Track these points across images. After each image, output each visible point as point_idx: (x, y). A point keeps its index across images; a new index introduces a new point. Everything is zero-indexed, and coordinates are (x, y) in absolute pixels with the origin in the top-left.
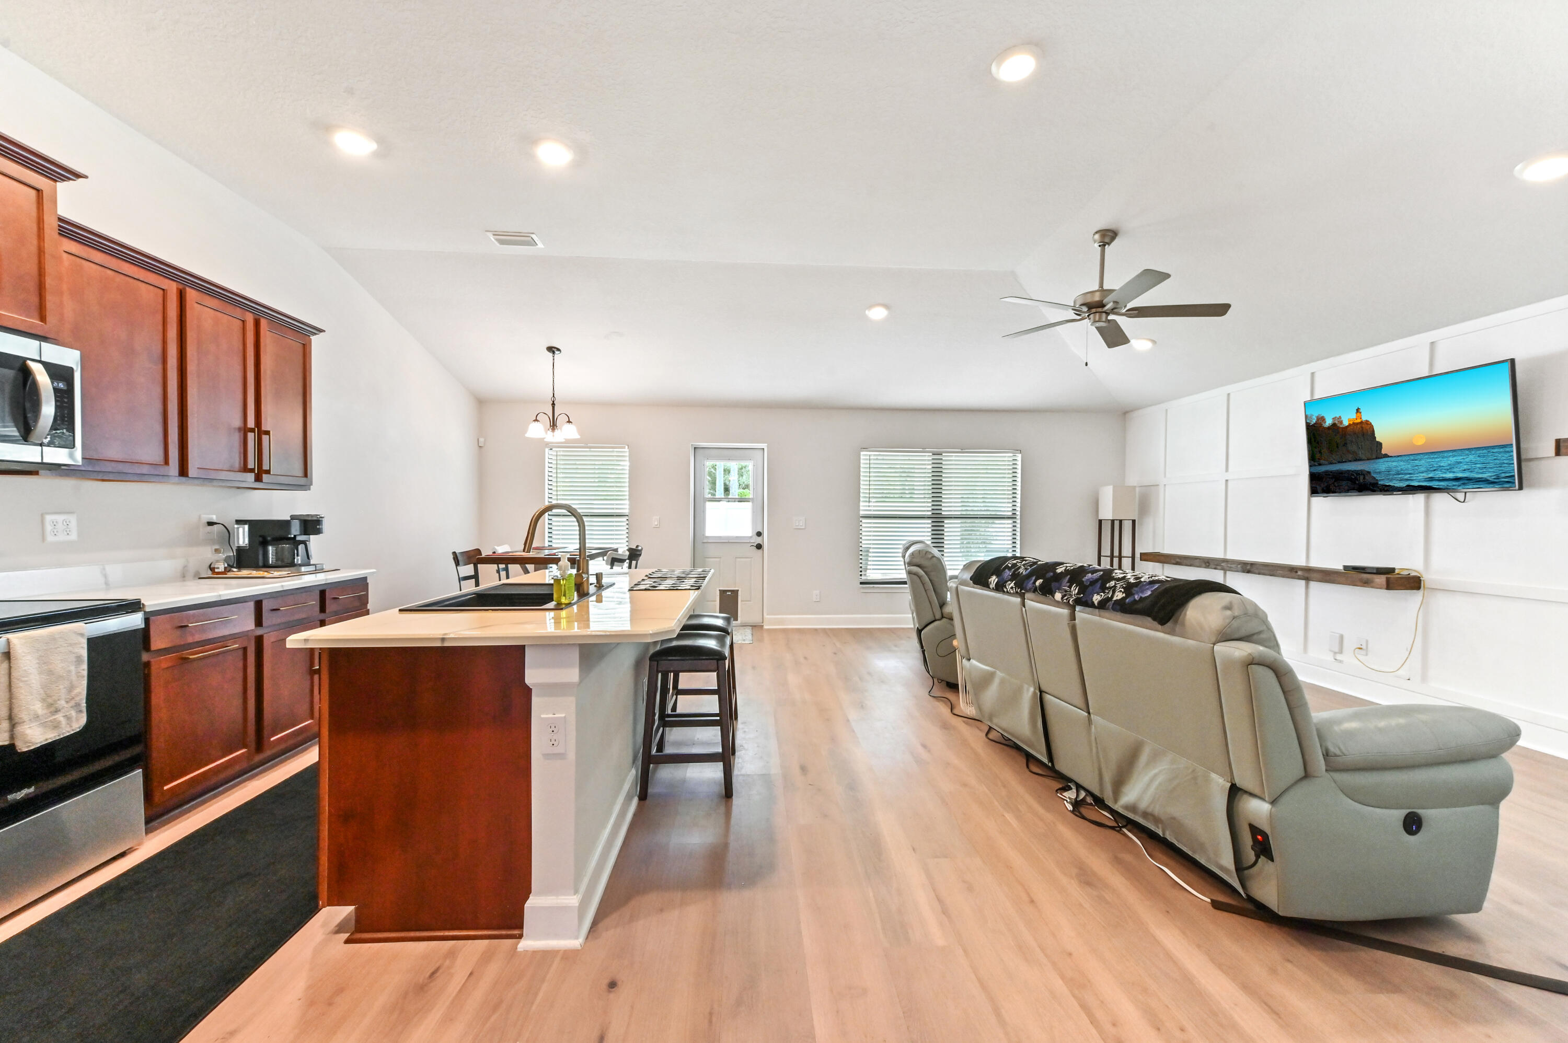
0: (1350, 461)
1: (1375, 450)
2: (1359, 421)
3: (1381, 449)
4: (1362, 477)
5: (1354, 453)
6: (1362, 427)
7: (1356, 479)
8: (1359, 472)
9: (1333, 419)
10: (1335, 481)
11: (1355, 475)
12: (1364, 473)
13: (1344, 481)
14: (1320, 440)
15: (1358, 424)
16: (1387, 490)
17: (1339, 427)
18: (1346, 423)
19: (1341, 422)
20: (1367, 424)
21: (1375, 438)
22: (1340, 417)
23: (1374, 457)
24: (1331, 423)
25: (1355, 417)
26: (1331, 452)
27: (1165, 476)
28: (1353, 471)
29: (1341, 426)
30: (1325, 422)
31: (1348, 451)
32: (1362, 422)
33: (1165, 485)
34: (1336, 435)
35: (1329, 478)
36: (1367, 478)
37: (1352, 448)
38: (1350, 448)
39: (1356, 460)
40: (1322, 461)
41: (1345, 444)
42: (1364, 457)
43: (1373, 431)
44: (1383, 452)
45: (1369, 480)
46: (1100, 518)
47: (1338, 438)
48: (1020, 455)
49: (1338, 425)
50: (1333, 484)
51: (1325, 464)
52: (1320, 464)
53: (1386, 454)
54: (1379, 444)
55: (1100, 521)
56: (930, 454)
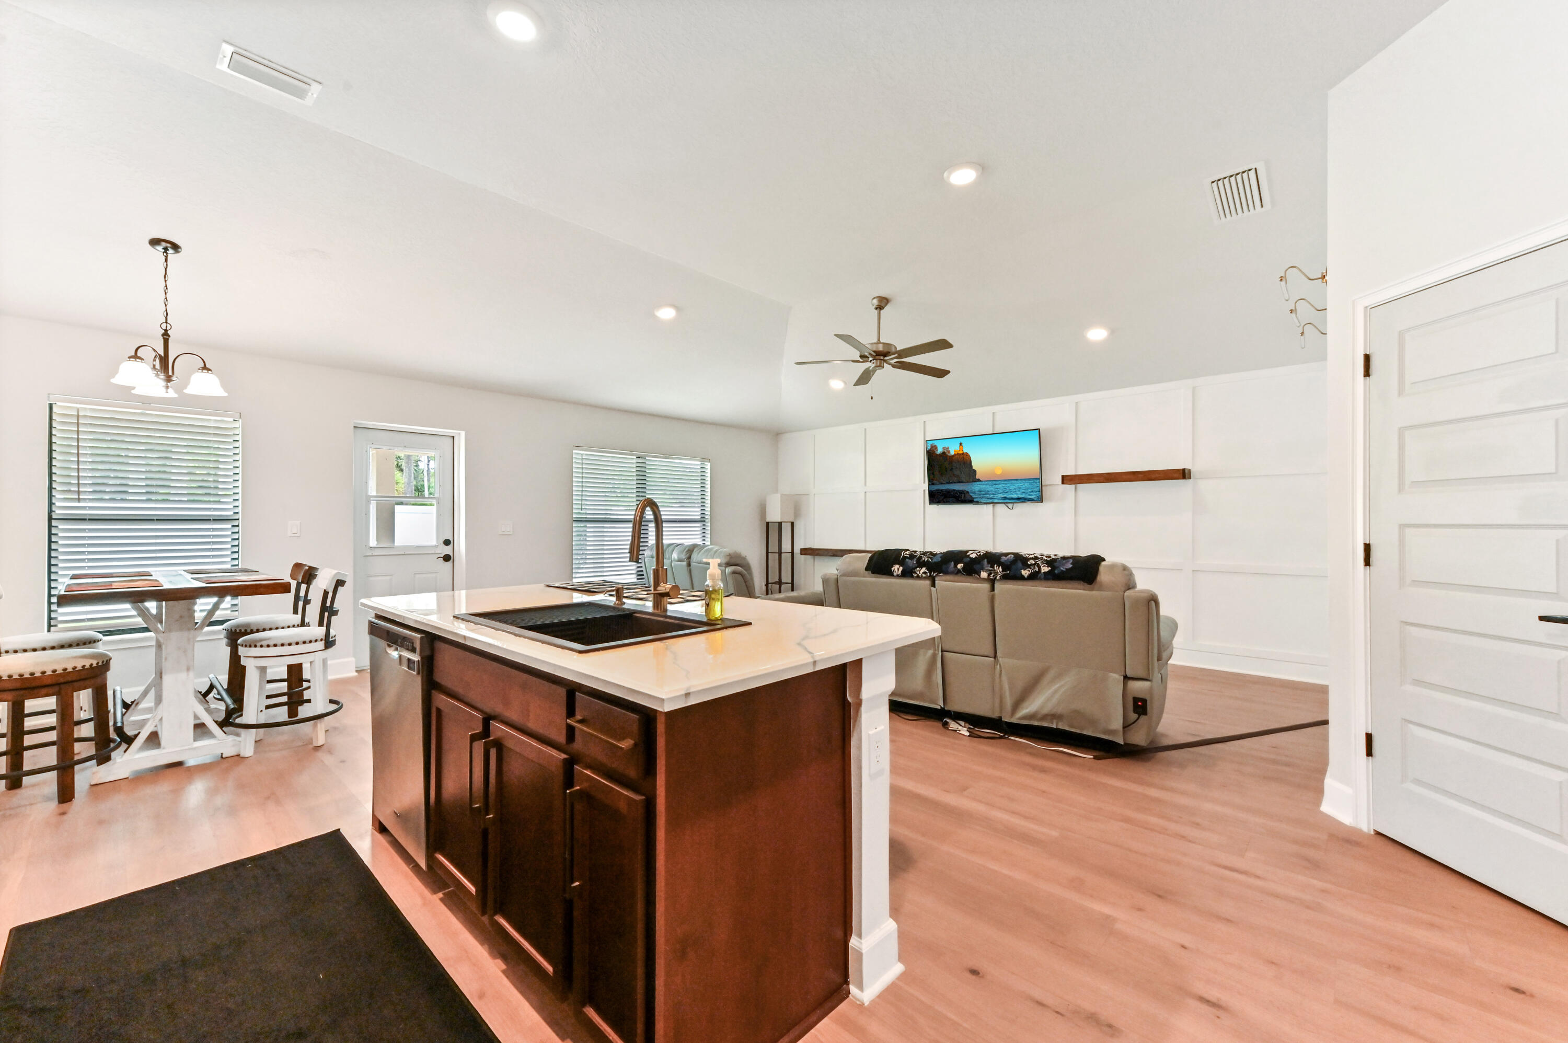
0: (955, 483)
1: (971, 475)
2: (961, 452)
3: (976, 475)
4: (963, 495)
5: (958, 476)
6: (963, 457)
7: (959, 496)
8: (961, 492)
10: (944, 498)
11: (959, 494)
12: (964, 492)
13: (951, 497)
14: (934, 464)
15: (960, 454)
17: (947, 455)
18: (952, 453)
19: (949, 452)
20: (967, 455)
21: (972, 466)
22: (948, 448)
23: (971, 480)
24: (941, 452)
25: (958, 447)
26: (942, 474)
27: (810, 487)
28: (957, 491)
29: (949, 455)
30: (937, 450)
31: (954, 475)
32: (963, 454)
33: (814, 494)
34: (945, 461)
35: (940, 495)
36: (966, 496)
37: (957, 472)
38: (955, 473)
39: (959, 482)
40: (936, 481)
41: (952, 469)
42: (965, 481)
43: (971, 461)
44: (977, 477)
45: (968, 498)
46: (767, 521)
47: (946, 464)
48: (709, 464)
49: (947, 454)
50: (943, 500)
51: (937, 484)
52: (933, 484)
53: (979, 479)
54: (975, 471)
55: (768, 523)
56: (635, 457)
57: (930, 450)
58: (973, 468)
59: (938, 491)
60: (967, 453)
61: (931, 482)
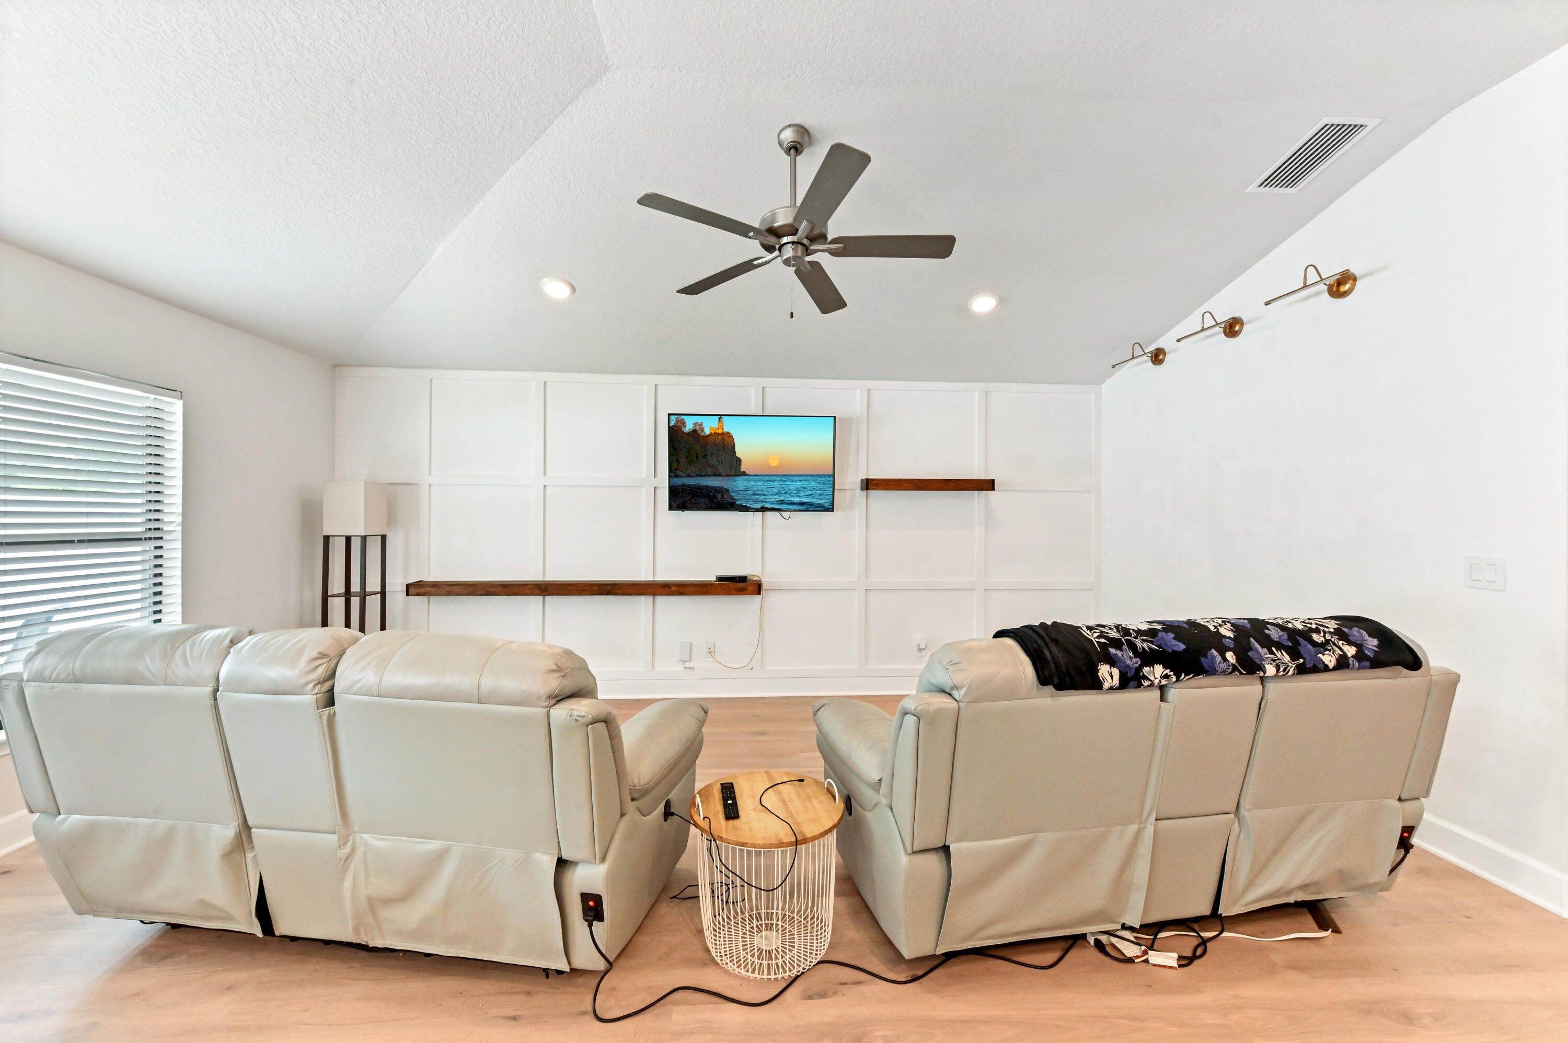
0: (709, 476)
1: (734, 466)
2: (720, 431)
3: (740, 466)
4: (720, 495)
5: (714, 467)
6: (723, 439)
7: (714, 496)
8: (717, 489)
9: (694, 424)
10: (692, 498)
11: (714, 492)
12: (723, 490)
13: (702, 497)
14: (678, 447)
15: (719, 434)
16: (745, 509)
17: (699, 435)
18: (707, 431)
19: (703, 430)
20: (729, 436)
21: (735, 453)
22: (701, 424)
23: (733, 474)
24: (691, 428)
25: (717, 427)
26: (690, 462)
27: (430, 474)
28: (711, 488)
29: (702, 434)
30: (685, 427)
31: (709, 465)
32: (723, 433)
33: (430, 485)
34: (696, 444)
35: (686, 493)
36: (725, 496)
37: (713, 460)
38: (710, 461)
39: (715, 475)
40: (679, 473)
41: (705, 456)
42: (723, 473)
43: (734, 445)
44: (742, 469)
45: (727, 498)
46: (326, 533)
47: (698, 448)
49: (700, 432)
50: (690, 500)
51: (682, 477)
52: (676, 476)
53: (744, 472)
54: (739, 460)
55: (327, 539)
57: (674, 426)
58: (737, 455)
59: (684, 487)
60: (728, 433)
61: (673, 472)
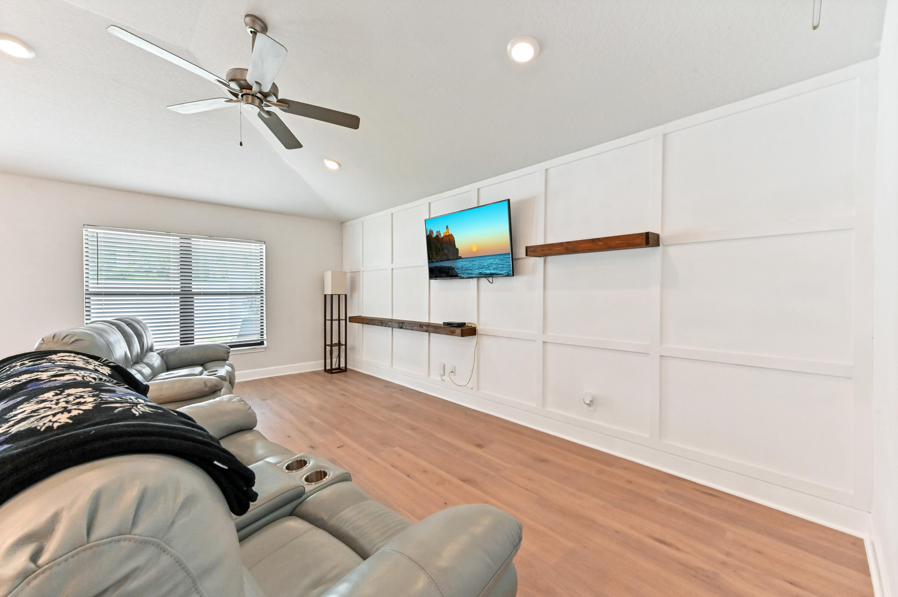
0: (445, 260)
1: (455, 254)
2: (448, 234)
3: (458, 253)
4: (451, 271)
5: (447, 255)
6: (449, 238)
7: (448, 272)
8: (449, 268)
9: (437, 232)
11: (448, 269)
12: (452, 268)
13: (443, 273)
14: (432, 246)
15: (447, 236)
17: (439, 238)
18: (442, 235)
19: (440, 235)
20: (452, 236)
21: (455, 246)
22: (440, 231)
23: (456, 258)
24: (436, 235)
25: (446, 232)
26: (437, 254)
27: (363, 266)
28: (447, 267)
29: (440, 237)
30: (433, 234)
31: (444, 254)
32: (449, 235)
33: (363, 271)
34: (438, 243)
35: (437, 271)
36: (453, 272)
37: (446, 251)
38: (445, 252)
39: (448, 260)
40: (433, 260)
41: (443, 249)
42: (451, 258)
43: (454, 241)
44: (459, 255)
45: (455, 274)
46: (325, 294)
47: (439, 245)
48: (264, 245)
49: (439, 236)
50: (439, 275)
51: (434, 262)
52: (432, 262)
53: (460, 257)
54: (457, 250)
55: (325, 296)
56: (179, 238)
57: (429, 235)
58: (457, 247)
59: (436, 268)
60: (451, 234)
61: (430, 260)
